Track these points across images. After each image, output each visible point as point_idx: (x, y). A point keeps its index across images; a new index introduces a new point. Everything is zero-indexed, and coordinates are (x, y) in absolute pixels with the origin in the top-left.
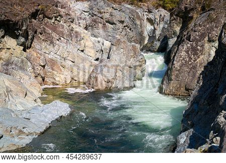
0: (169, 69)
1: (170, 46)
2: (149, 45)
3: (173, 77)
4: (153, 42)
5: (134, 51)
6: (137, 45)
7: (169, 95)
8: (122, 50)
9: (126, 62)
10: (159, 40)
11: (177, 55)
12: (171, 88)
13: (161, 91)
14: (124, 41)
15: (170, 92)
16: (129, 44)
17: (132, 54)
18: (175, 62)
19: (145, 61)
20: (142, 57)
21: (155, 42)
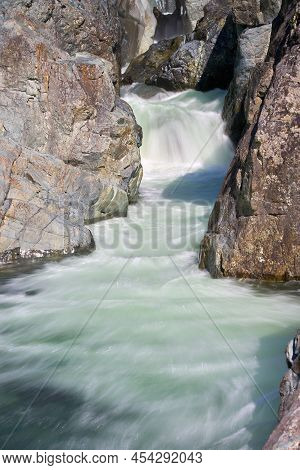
0: (237, 165)
1: (250, 62)
2: (157, 59)
3: (256, 199)
4: (174, 45)
5: (86, 88)
6: (98, 62)
7: (239, 275)
8: (33, 87)
9: (53, 136)
10: (200, 36)
11: (268, 102)
12: (251, 247)
13: (206, 260)
14: (41, 47)
15: (246, 263)
16: (65, 56)
17: (79, 104)
18: (261, 136)
19: (139, 131)
20: (124, 115)
21: (184, 46)
